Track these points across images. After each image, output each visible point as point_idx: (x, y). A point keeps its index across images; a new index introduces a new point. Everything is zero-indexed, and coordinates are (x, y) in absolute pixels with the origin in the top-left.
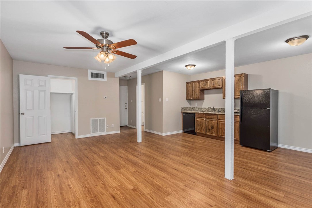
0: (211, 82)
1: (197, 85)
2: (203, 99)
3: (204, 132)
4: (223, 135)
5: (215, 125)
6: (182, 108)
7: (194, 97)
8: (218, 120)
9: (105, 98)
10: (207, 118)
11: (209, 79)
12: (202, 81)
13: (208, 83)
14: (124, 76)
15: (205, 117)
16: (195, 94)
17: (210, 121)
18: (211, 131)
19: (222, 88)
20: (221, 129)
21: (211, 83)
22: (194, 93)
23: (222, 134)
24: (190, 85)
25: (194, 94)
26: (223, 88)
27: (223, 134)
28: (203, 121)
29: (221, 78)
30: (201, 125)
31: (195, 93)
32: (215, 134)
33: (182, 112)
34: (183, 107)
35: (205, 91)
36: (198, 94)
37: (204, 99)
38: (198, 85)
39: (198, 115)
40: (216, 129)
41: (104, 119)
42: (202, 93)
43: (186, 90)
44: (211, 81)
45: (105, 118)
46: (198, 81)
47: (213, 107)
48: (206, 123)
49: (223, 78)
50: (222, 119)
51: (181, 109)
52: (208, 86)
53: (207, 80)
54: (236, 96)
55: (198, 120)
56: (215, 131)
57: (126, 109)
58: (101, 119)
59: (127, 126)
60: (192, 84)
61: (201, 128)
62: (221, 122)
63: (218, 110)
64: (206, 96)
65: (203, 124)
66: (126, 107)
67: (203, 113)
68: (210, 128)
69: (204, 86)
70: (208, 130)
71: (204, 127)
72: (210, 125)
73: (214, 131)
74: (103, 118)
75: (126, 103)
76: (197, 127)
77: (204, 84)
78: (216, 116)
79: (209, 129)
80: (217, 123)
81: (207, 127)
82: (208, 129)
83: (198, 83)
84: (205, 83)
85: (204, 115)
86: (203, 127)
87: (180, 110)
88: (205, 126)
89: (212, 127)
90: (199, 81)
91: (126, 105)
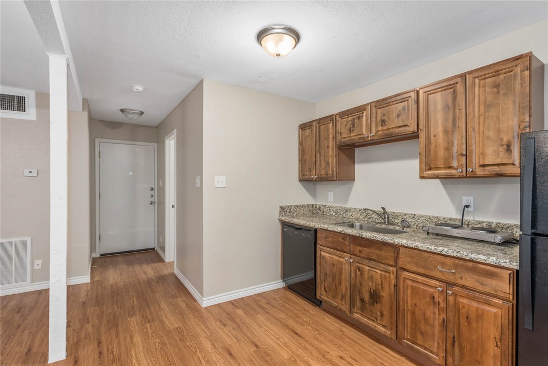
0: (374, 115)
1: (328, 130)
2: (351, 178)
3: (345, 307)
4: (419, 342)
5: (386, 289)
6: (282, 208)
7: (320, 171)
8: (400, 272)
9: (26, 173)
10: (355, 255)
11: (367, 105)
12: (343, 114)
13: (364, 118)
14: (122, 111)
15: (347, 249)
16: (323, 162)
17: (368, 268)
18: (371, 311)
19: (415, 136)
20: (413, 313)
21: (374, 119)
22: (318, 159)
23: (414, 335)
24: (308, 132)
25: (321, 161)
26: (422, 135)
27: (420, 337)
28: (342, 263)
29: (413, 95)
30: (336, 277)
31: (323, 159)
32: (384, 326)
33: (281, 221)
34: (284, 204)
35: (358, 152)
36: (330, 160)
37: (355, 180)
38: (331, 131)
39: (326, 238)
40: (391, 308)
41: (24, 243)
42: (344, 157)
43: (299, 149)
44: (374, 110)
45: (29, 240)
46: (330, 118)
47: (383, 209)
48: (353, 275)
49: (421, 92)
50: (415, 269)
51: (278, 209)
52: (364, 132)
53: (361, 109)
54: (484, 166)
55: (326, 254)
56: (386, 313)
57: (151, 203)
58: (12, 242)
59: (154, 249)
60: (314, 128)
61: (333, 286)
62: (409, 283)
63: (402, 221)
64: (359, 169)
65: (341, 273)
66: (152, 199)
67: (340, 233)
68: (367, 297)
69: (350, 131)
70: (358, 303)
71: (344, 287)
72: (369, 285)
73: (382, 315)
74: (19, 239)
75: (152, 189)
76: (321, 282)
77: (348, 126)
78: (390, 254)
79: (362, 300)
80: (393, 282)
81: (355, 290)
82: (358, 298)
83: (331, 125)
84: (354, 120)
85: (344, 239)
86: (340, 283)
87: (276, 215)
88: (348, 285)
89: (375, 297)
90: (333, 115)
91: (152, 192)
